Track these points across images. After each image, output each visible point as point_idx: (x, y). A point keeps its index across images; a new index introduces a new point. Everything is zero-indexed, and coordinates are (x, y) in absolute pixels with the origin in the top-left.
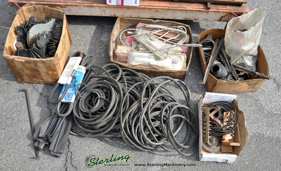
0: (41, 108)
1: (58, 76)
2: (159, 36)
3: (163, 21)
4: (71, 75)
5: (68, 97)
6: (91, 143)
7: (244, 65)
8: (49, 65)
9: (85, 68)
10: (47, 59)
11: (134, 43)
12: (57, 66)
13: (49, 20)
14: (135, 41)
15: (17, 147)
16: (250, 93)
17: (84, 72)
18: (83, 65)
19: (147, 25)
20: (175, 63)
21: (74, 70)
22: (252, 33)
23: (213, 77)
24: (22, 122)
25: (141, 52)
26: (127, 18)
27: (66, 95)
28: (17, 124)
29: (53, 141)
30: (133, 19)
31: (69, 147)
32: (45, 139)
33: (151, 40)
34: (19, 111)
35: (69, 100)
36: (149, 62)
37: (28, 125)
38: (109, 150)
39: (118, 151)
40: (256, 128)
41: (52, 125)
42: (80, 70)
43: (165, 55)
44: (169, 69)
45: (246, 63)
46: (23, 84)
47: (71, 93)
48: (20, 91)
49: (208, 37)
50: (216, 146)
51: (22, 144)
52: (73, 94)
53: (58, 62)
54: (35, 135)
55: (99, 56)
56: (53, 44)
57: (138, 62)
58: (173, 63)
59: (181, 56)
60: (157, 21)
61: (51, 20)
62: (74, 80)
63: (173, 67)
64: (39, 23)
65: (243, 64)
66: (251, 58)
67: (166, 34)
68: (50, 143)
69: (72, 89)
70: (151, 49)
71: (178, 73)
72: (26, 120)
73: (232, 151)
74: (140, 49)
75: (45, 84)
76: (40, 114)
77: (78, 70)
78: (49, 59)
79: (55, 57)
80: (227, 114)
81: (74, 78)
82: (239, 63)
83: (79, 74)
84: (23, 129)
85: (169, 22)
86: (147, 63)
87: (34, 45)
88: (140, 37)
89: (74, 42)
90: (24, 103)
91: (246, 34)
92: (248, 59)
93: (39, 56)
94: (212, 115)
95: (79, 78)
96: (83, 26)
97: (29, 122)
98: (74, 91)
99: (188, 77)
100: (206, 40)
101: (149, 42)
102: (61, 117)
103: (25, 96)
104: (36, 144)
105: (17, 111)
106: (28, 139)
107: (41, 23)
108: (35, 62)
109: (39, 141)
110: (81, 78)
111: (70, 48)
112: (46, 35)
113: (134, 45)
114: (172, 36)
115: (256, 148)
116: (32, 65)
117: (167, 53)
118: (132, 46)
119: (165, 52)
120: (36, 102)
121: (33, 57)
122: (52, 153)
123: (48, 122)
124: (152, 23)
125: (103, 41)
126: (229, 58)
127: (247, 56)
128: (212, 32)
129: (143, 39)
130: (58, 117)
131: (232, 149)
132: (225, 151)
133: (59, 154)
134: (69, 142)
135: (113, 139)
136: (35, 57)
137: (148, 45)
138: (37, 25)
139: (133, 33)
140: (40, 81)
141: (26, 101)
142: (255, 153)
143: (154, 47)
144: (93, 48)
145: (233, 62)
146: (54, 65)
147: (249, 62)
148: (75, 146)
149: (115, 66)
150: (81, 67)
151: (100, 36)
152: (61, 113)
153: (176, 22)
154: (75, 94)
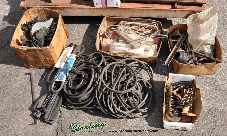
0: (41, 87)
1: (54, 62)
2: (136, 30)
3: (140, 19)
4: (64, 61)
5: (61, 78)
6: (78, 114)
7: (204, 53)
8: (46, 53)
9: (76, 55)
10: (43, 48)
11: (116, 36)
12: (52, 54)
13: (49, 19)
14: (117, 34)
15: (21, 116)
16: (210, 75)
17: (75, 59)
18: (74, 53)
19: (127, 22)
20: (147, 51)
21: (67, 57)
22: (207, 26)
23: (177, 61)
24: (26, 98)
25: (120, 43)
26: (111, 17)
27: (59, 76)
28: (22, 99)
29: (48, 112)
30: (117, 17)
31: (61, 117)
32: (41, 109)
33: (129, 33)
34: (24, 89)
35: (61, 80)
36: (126, 50)
37: (31, 100)
38: (91, 119)
39: (99, 120)
40: (213, 103)
41: (47, 99)
42: (71, 57)
43: (139, 45)
44: (142, 56)
45: (205, 51)
46: (29, 69)
47: (63, 75)
48: (26, 74)
49: (176, 31)
50: (178, 117)
51: (25, 114)
52: (64, 75)
53: (53, 50)
54: (35, 107)
55: (89, 47)
56: (49, 36)
57: (118, 51)
58: (145, 51)
59: (153, 46)
60: (136, 19)
61: (50, 19)
62: (66, 65)
63: (145, 54)
64: (40, 21)
65: (203, 51)
66: (210, 47)
67: (142, 28)
68: (45, 113)
69: (64, 72)
70: (128, 40)
71: (150, 59)
72: (30, 96)
73: (190, 121)
74: (119, 40)
75: (46, 69)
76: (41, 91)
77: (70, 57)
78: (45, 48)
79: (49, 46)
80: (187, 91)
81: (66, 63)
82: (200, 51)
83: (70, 60)
84: (27, 103)
85: (145, 20)
86: (124, 51)
87: (34, 37)
88: (121, 31)
89: (71, 36)
90: (29, 83)
91: (201, 27)
92: (207, 48)
93: (37, 45)
94: (175, 92)
95: (70, 63)
96: (79, 24)
97: (31, 98)
98: (65, 73)
99: (159, 62)
100: (174, 33)
101: (127, 35)
102: (54, 93)
103: (30, 78)
104: (35, 114)
105: (23, 89)
106: (30, 110)
107: (42, 21)
108: (35, 51)
109: (37, 111)
110: (72, 63)
111: (67, 42)
112: (45, 30)
113: (116, 38)
114: (147, 30)
115: (211, 119)
116: (33, 53)
117: (140, 43)
118: (115, 39)
119: (138, 42)
120: (38, 83)
121: (33, 47)
122: (47, 121)
123: (45, 97)
124: (132, 21)
125: (93, 36)
126: (191, 47)
127: (206, 45)
128: (179, 27)
129: (123, 33)
130: (52, 93)
131: (191, 119)
132: (184, 121)
133: (52, 121)
134: (61, 113)
135: (95, 110)
136: (35, 46)
137: (126, 37)
138: (39, 23)
139: (115, 28)
140: (42, 66)
141: (30, 82)
142: (210, 123)
143: (130, 38)
144: (85, 41)
145: (194, 50)
146: (50, 53)
147: (208, 50)
148: (65, 116)
149: (99, 54)
150: (72, 54)
151: (91, 32)
152: (54, 90)
153: (150, 20)
154: (66, 76)
